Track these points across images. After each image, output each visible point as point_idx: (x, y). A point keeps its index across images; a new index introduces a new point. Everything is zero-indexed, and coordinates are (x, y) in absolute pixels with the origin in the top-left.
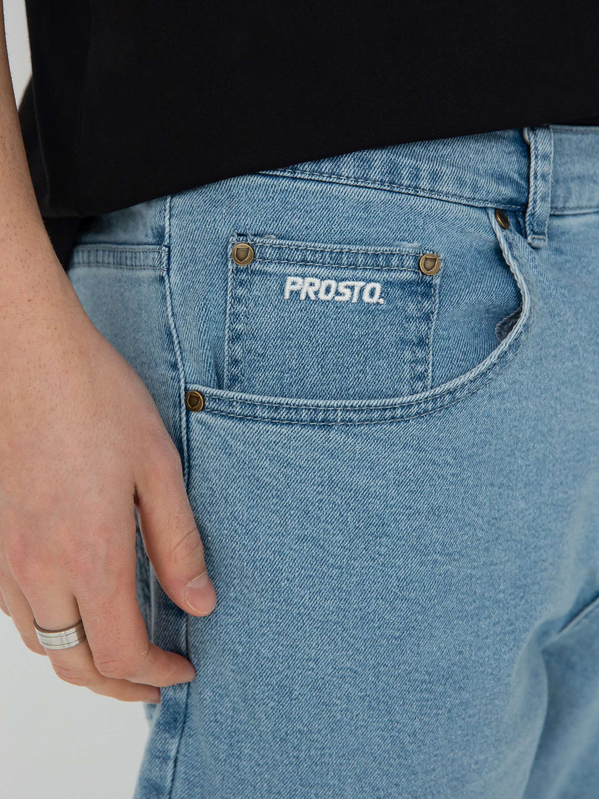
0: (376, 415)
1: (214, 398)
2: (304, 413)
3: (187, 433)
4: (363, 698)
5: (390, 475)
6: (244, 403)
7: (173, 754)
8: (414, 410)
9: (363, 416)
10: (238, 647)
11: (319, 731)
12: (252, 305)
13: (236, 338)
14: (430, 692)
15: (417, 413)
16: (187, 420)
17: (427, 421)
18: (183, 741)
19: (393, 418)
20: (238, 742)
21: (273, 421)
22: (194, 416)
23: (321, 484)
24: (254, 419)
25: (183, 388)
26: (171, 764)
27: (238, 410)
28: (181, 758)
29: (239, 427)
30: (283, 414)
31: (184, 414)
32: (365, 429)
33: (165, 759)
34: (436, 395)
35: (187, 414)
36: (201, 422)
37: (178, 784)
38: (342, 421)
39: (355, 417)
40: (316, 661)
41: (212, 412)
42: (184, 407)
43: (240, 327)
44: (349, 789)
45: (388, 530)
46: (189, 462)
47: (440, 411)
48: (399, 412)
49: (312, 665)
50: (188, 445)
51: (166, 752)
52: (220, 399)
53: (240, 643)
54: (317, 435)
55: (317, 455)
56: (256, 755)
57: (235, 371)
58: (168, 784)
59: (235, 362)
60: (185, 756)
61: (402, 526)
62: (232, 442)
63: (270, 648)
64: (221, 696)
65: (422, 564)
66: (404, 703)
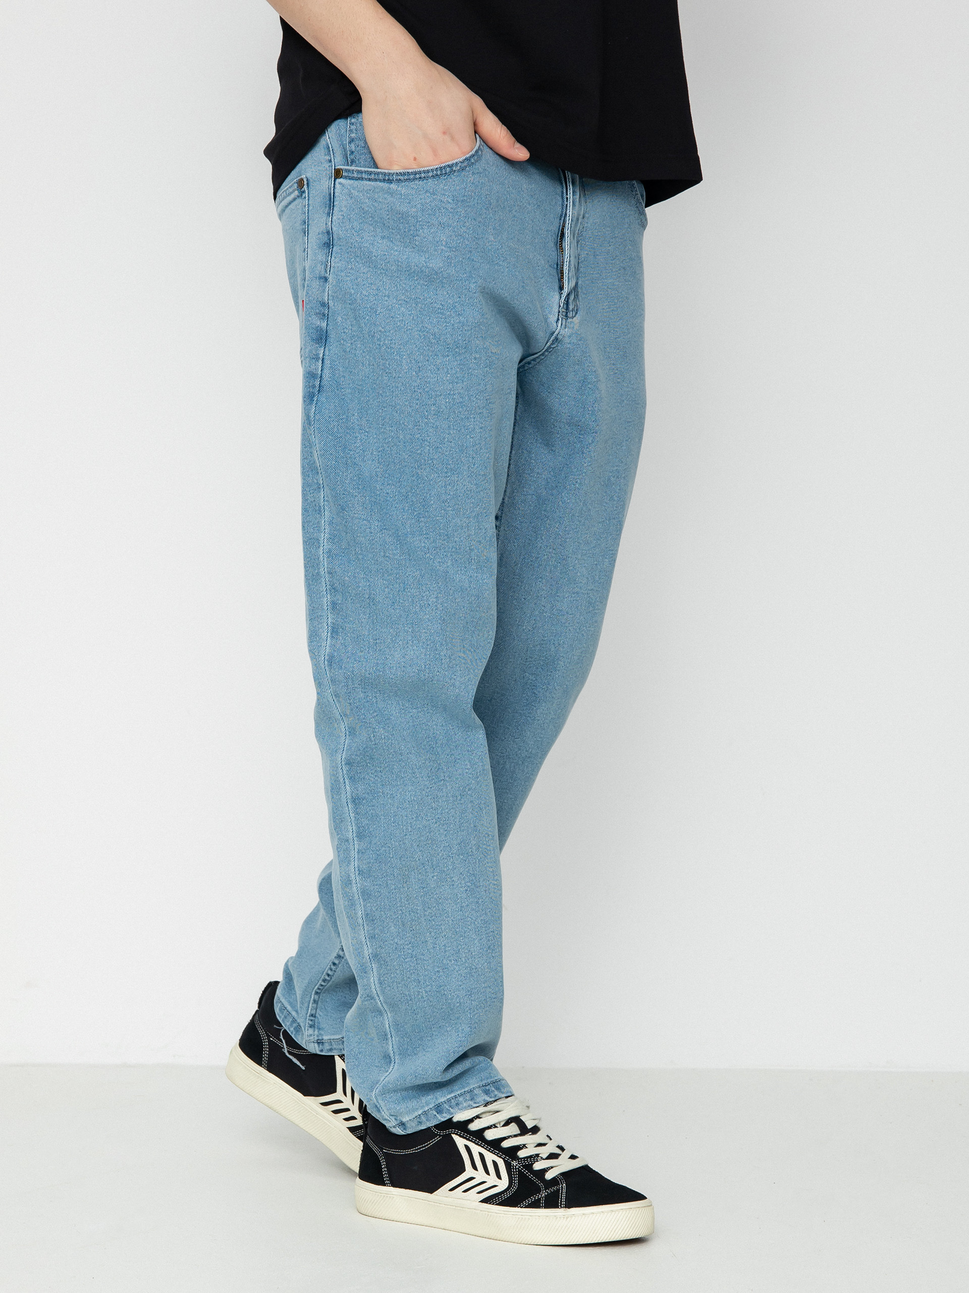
0: (412, 177)
1: (347, 171)
2: (381, 175)
3: (334, 190)
4: (410, 315)
5: (419, 206)
6: (358, 172)
7: (321, 356)
8: (431, 174)
9: (406, 177)
10: (352, 290)
11: (389, 331)
12: (359, 125)
13: (352, 141)
14: (442, 314)
15: (432, 176)
16: (334, 184)
17: (437, 180)
18: (327, 349)
19: (420, 178)
20: (355, 341)
21: (370, 180)
22: (338, 181)
23: (388, 211)
24: (362, 179)
25: (333, 168)
26: (320, 361)
27: (355, 175)
28: (326, 357)
29: (356, 183)
30: (373, 176)
31: (333, 180)
32: (407, 183)
33: (317, 359)
34: (441, 167)
35: (335, 181)
36: (340, 183)
37: (325, 371)
38: (396, 180)
39: (402, 178)
40: (388, 297)
41: (346, 177)
42: (333, 177)
43: (353, 135)
44: (404, 361)
45: (419, 233)
46: (333, 204)
47: (445, 176)
48: (423, 175)
49: (386, 298)
50: (334, 195)
51: (317, 355)
52: (349, 171)
53: (353, 288)
54: (385, 185)
55: (386, 196)
56: (363, 347)
57: (352, 157)
58: (319, 372)
59: (352, 152)
60: (329, 356)
61: (425, 231)
62: (352, 191)
63: (367, 291)
64: (346, 320)
65: (435, 250)
66: (430, 318)
